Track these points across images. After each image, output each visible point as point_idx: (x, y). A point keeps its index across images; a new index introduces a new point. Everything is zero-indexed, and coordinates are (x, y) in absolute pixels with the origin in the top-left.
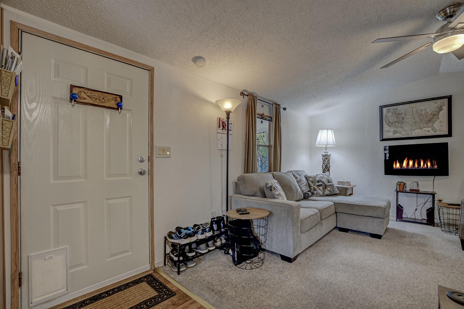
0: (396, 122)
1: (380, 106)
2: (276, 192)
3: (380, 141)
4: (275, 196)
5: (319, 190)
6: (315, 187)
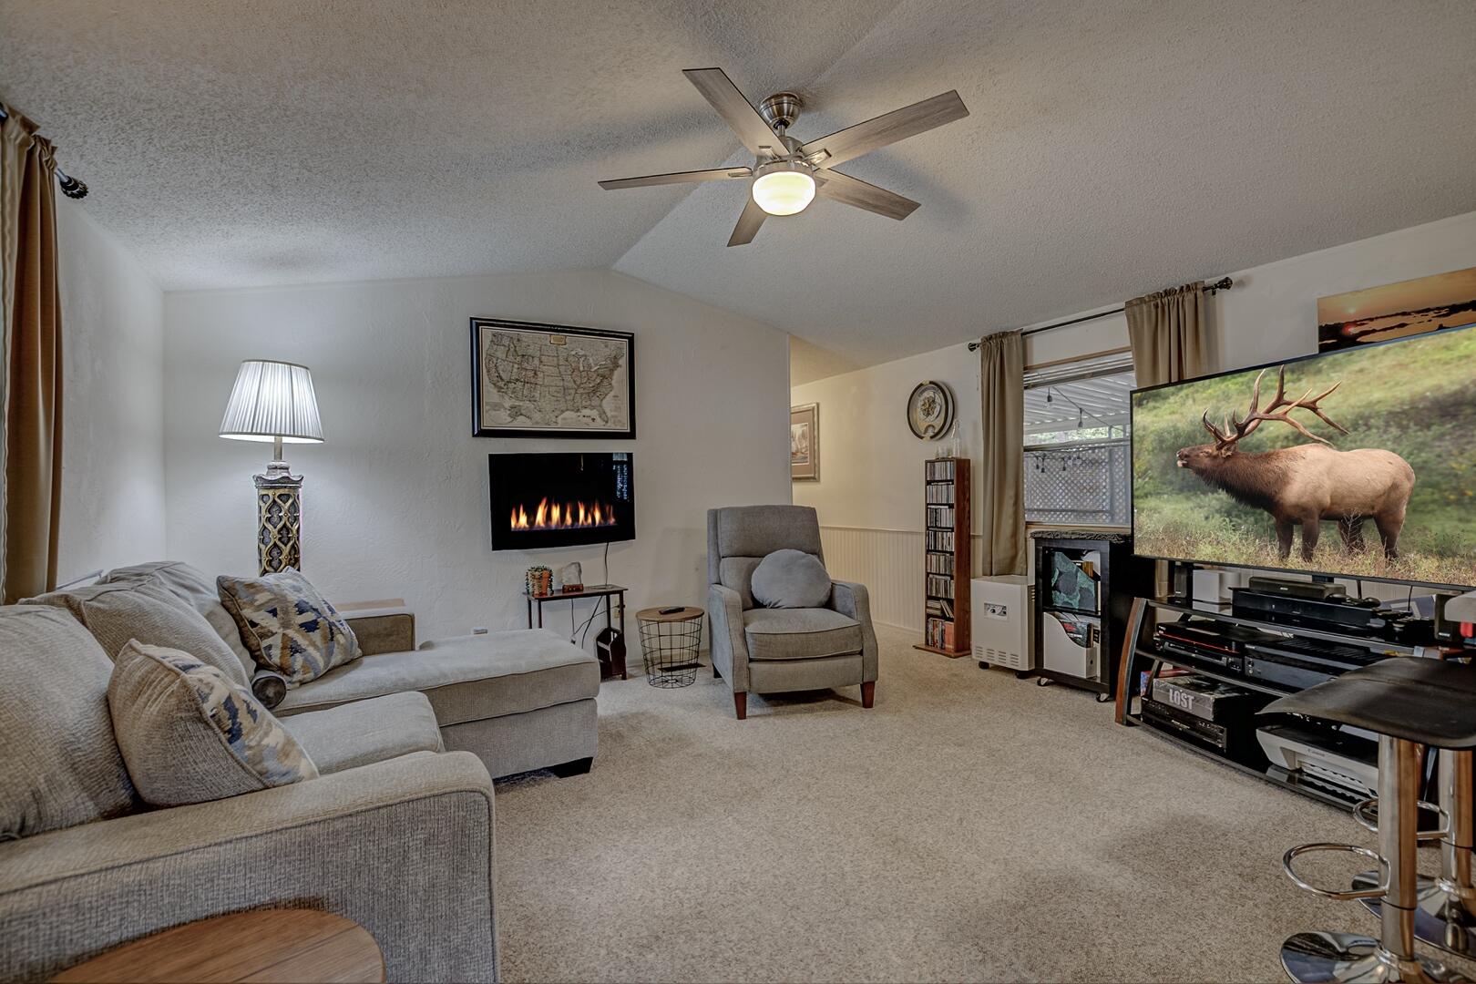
0: (517, 380)
1: (472, 319)
3: (474, 436)
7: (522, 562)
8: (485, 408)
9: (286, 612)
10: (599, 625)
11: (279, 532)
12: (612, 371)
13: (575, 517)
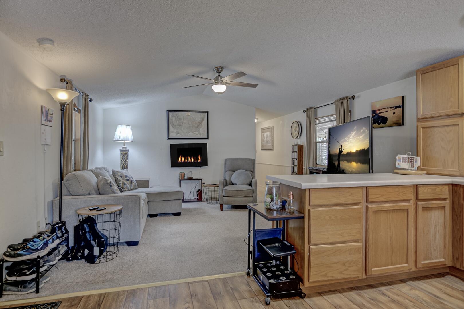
0: (178, 125)
1: (167, 111)
2: (115, 187)
3: (167, 139)
4: (115, 191)
5: (127, 185)
6: (124, 181)
7: (178, 171)
8: (170, 132)
9: (123, 177)
10: (198, 188)
11: (124, 161)
12: (202, 121)
13: (188, 160)
